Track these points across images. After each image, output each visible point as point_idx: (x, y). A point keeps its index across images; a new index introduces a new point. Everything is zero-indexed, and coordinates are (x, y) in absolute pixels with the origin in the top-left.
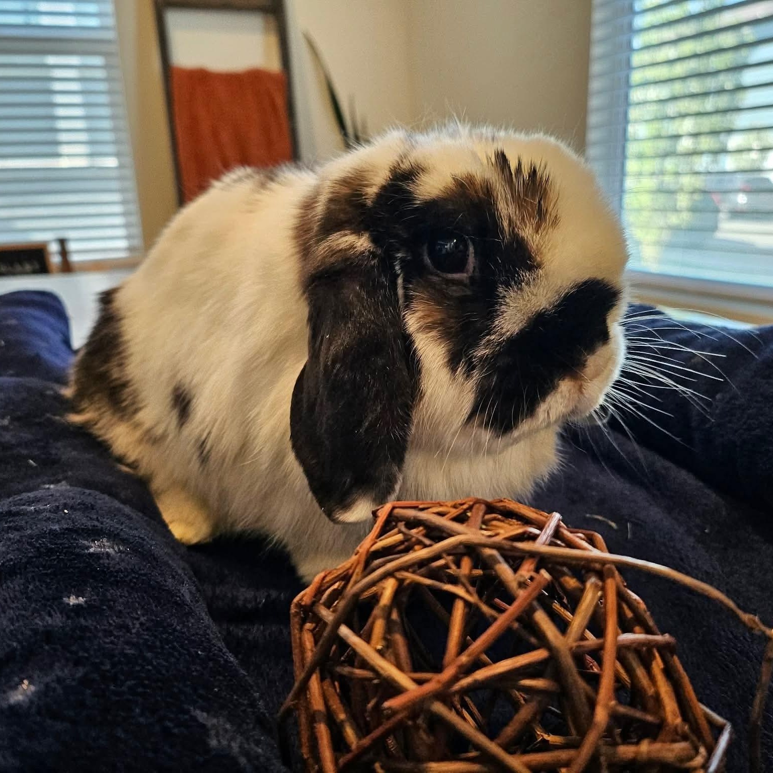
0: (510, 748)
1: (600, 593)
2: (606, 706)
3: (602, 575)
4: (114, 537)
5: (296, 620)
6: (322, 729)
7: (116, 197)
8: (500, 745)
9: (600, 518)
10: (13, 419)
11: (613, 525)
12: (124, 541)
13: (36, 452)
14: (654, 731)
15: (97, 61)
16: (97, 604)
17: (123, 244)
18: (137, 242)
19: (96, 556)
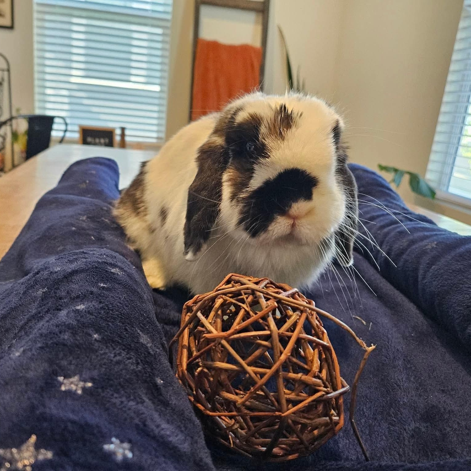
0: (249, 365)
1: (298, 317)
2: (286, 354)
3: (302, 312)
4: (121, 269)
5: (185, 311)
6: (185, 352)
7: (156, 108)
8: (246, 363)
9: (359, 318)
10: (88, 217)
11: (364, 323)
12: (125, 271)
13: (95, 234)
14: (307, 372)
15: (159, 31)
16: (111, 288)
17: (155, 135)
18: (163, 135)
19: (114, 274)
